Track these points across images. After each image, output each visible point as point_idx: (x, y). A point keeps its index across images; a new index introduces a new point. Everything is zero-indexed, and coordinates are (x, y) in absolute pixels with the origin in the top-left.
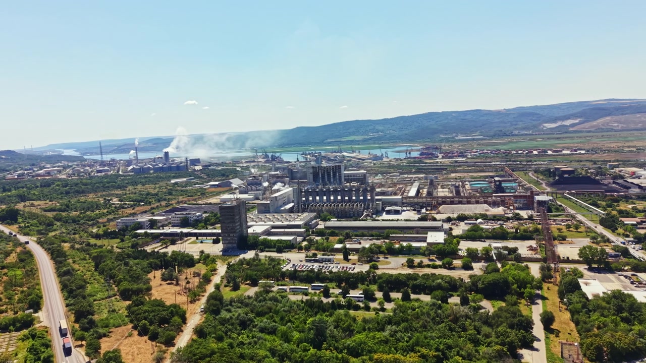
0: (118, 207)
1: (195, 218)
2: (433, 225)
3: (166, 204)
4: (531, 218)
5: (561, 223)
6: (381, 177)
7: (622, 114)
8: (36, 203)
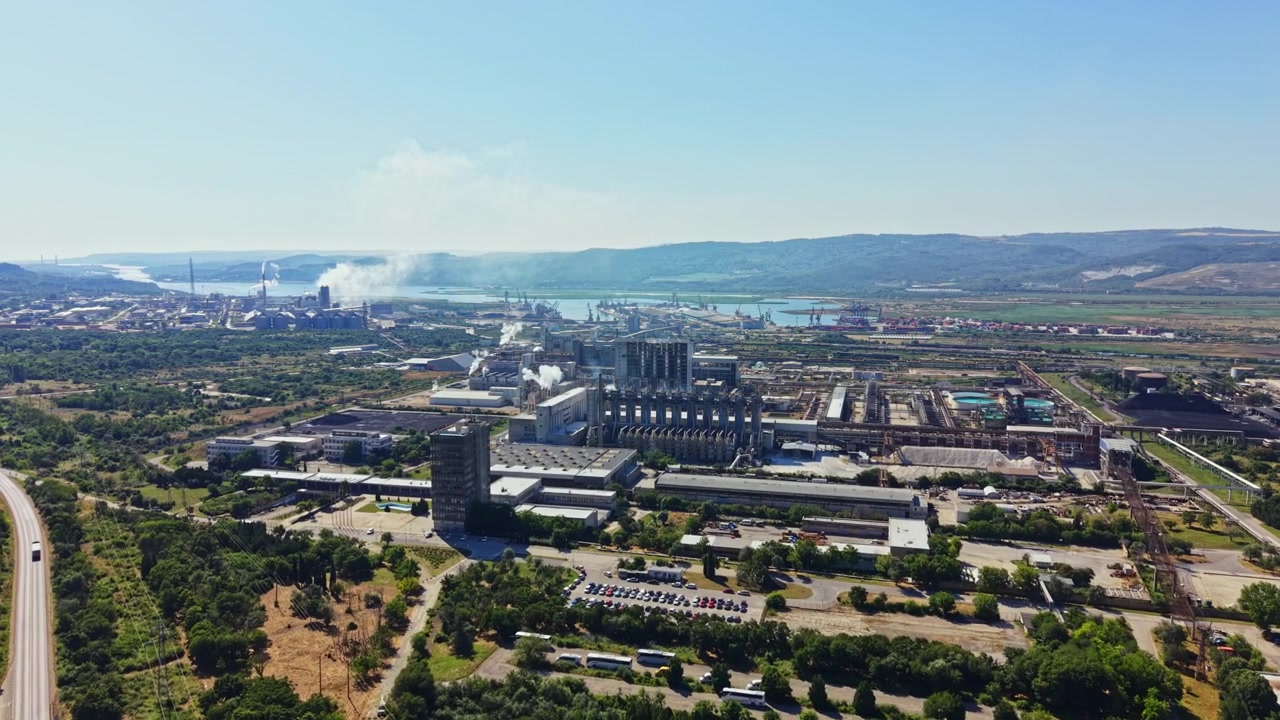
0: (216, 406)
1: (376, 444)
2: (894, 498)
3: (317, 403)
4: (1099, 490)
5: (1168, 506)
6: (764, 368)
7: (1240, 261)
8: (44, 385)
